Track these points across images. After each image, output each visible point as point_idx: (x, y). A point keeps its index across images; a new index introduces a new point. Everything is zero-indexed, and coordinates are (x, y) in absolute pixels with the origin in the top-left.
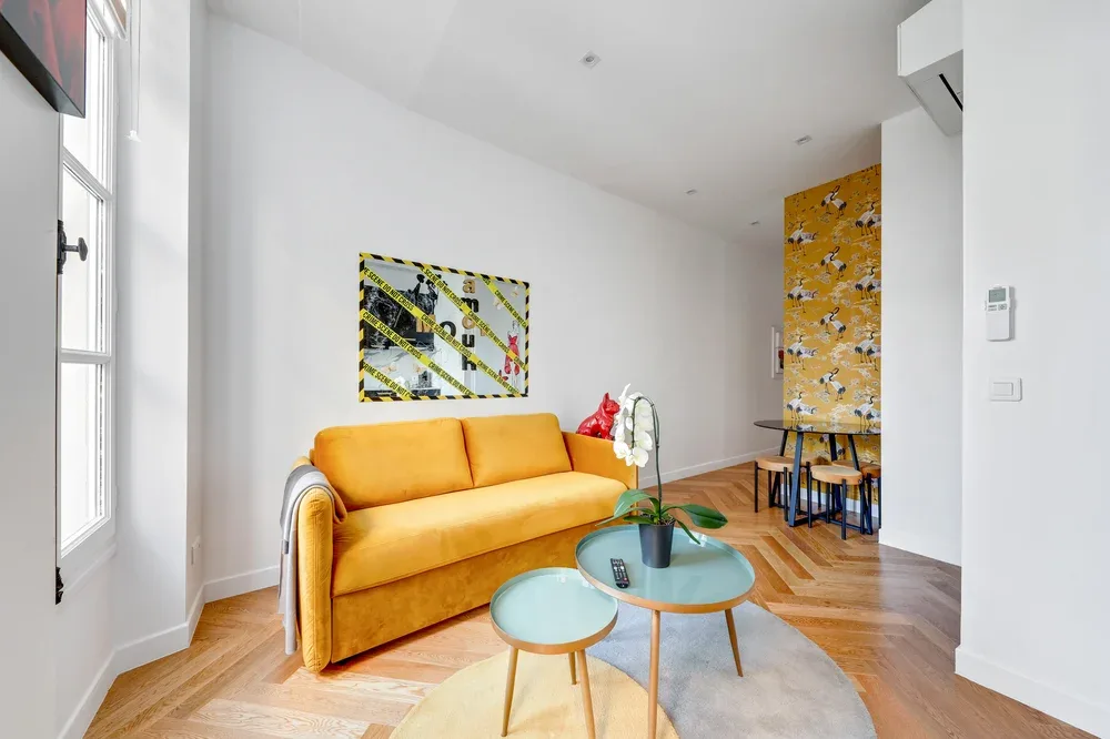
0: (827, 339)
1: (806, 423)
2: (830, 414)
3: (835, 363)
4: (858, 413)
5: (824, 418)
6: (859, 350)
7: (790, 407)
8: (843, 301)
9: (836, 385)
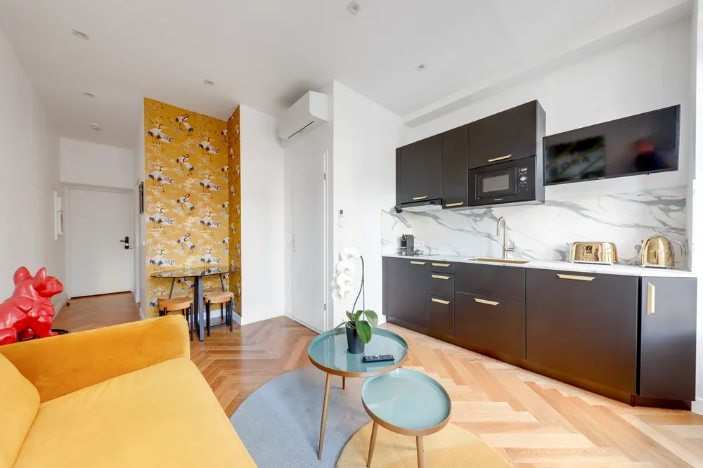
0: (181, 213)
1: (166, 272)
2: (185, 263)
3: (188, 230)
4: (203, 260)
5: (181, 266)
6: (203, 222)
7: (153, 262)
8: (192, 191)
9: (189, 244)
